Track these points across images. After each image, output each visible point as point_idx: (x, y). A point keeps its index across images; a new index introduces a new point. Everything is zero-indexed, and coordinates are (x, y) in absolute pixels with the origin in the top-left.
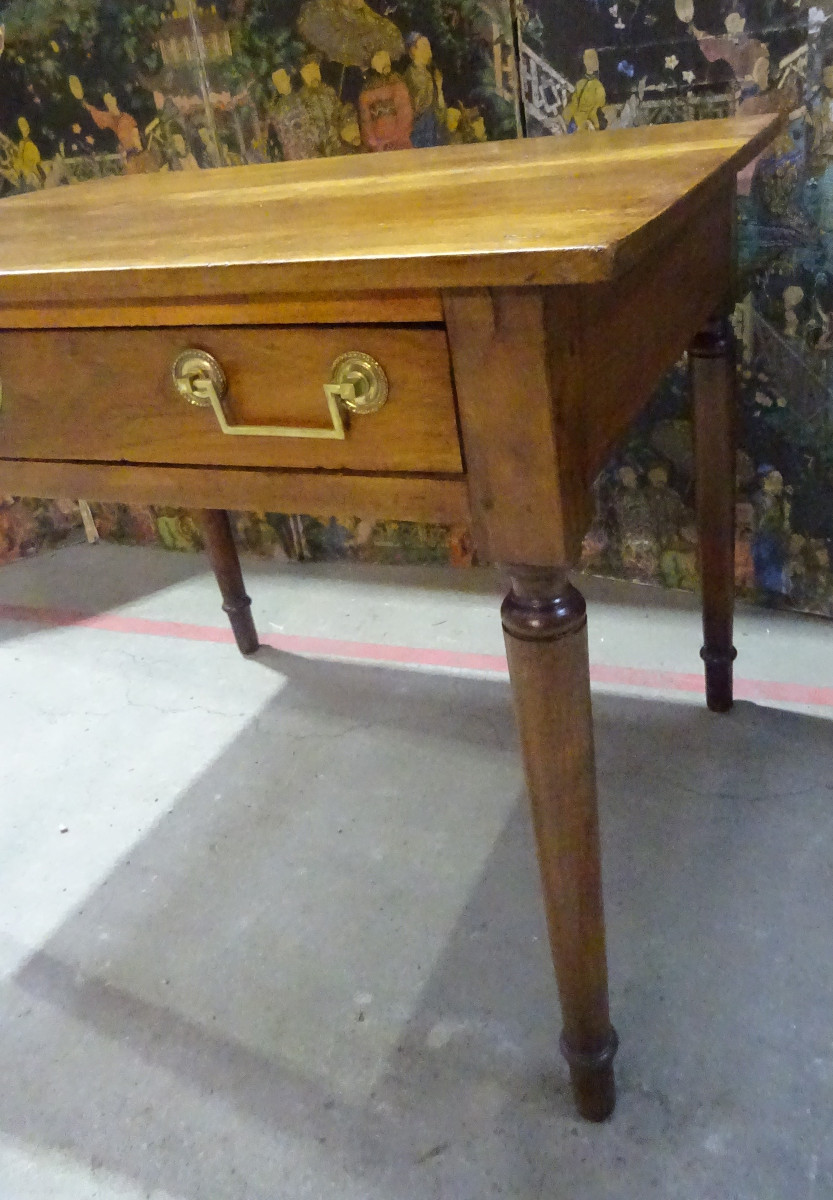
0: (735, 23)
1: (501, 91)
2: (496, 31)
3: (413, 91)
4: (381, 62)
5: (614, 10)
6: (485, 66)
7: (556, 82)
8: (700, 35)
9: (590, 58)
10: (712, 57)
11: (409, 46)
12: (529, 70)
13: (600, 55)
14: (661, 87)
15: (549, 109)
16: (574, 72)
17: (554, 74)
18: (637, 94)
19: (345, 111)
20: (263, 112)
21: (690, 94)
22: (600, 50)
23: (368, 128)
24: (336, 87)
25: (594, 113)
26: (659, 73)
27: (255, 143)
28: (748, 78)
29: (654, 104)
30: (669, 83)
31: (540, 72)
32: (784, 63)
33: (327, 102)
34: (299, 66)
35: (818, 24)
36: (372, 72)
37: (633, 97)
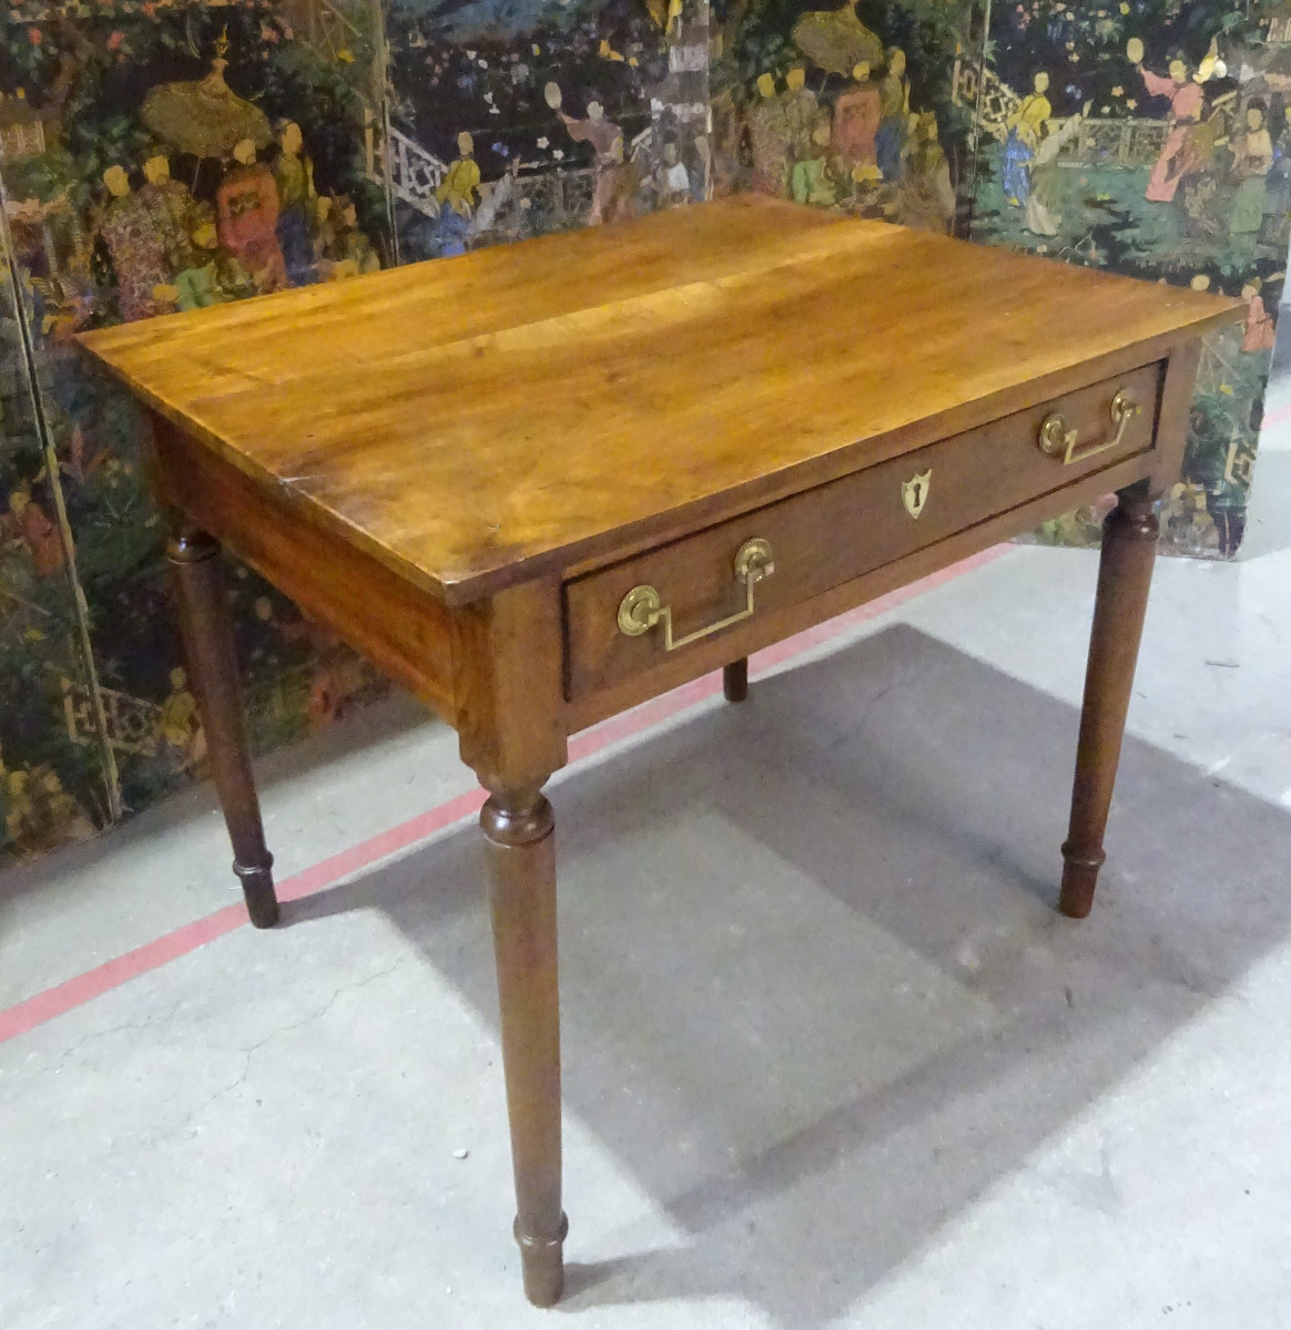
0: (595, 110)
1: (372, 176)
2: (368, 116)
3: (281, 180)
4: (245, 152)
5: (489, 97)
6: (356, 151)
7: (429, 163)
8: (567, 120)
9: (465, 141)
10: (577, 137)
11: (278, 132)
12: (397, 153)
13: (474, 138)
14: (535, 165)
15: (420, 190)
16: (448, 153)
17: (426, 155)
18: (511, 172)
19: (199, 210)
20: (87, 220)
21: (559, 169)
22: (475, 133)
23: (227, 227)
24: (189, 183)
25: (469, 190)
26: (531, 152)
27: (73, 262)
28: (607, 154)
29: (527, 180)
30: (541, 161)
31: (410, 154)
32: (635, 141)
33: (177, 201)
34: (141, 161)
35: (658, 112)
36: (234, 164)
37: (507, 175)
